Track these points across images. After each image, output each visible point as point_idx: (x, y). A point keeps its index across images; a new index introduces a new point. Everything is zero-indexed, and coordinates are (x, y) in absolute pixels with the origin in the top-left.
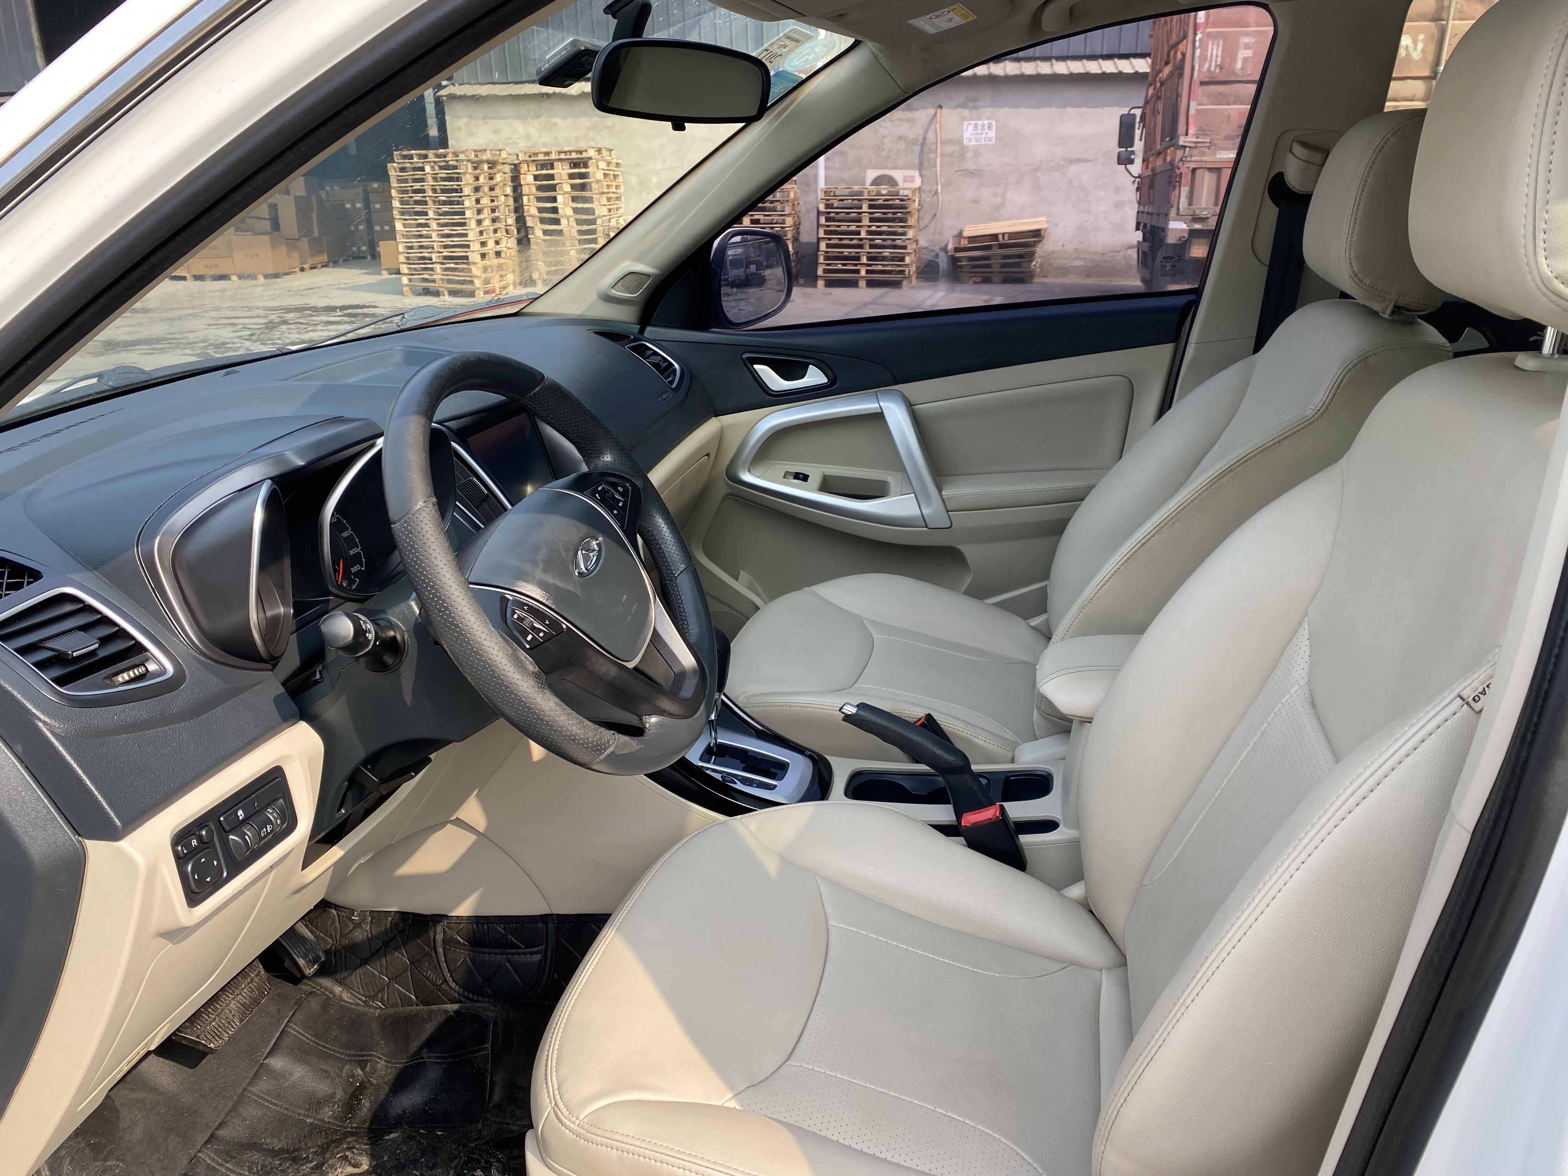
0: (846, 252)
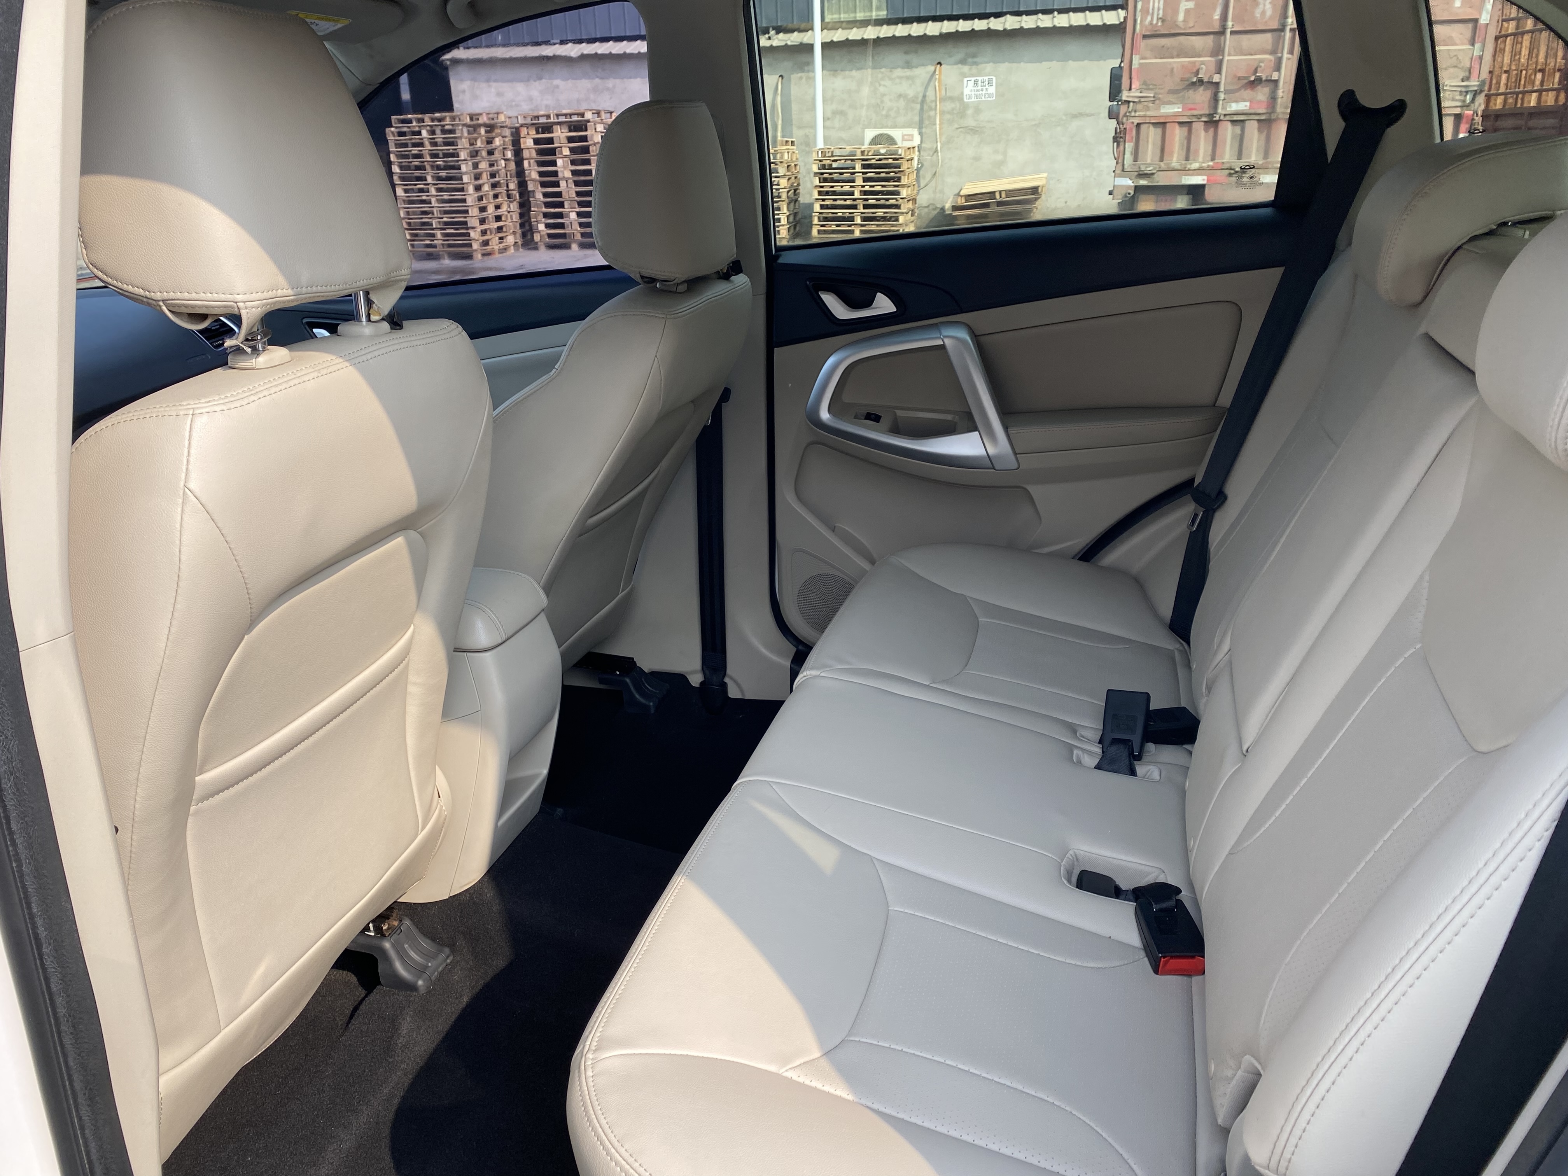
0: (840, 212)
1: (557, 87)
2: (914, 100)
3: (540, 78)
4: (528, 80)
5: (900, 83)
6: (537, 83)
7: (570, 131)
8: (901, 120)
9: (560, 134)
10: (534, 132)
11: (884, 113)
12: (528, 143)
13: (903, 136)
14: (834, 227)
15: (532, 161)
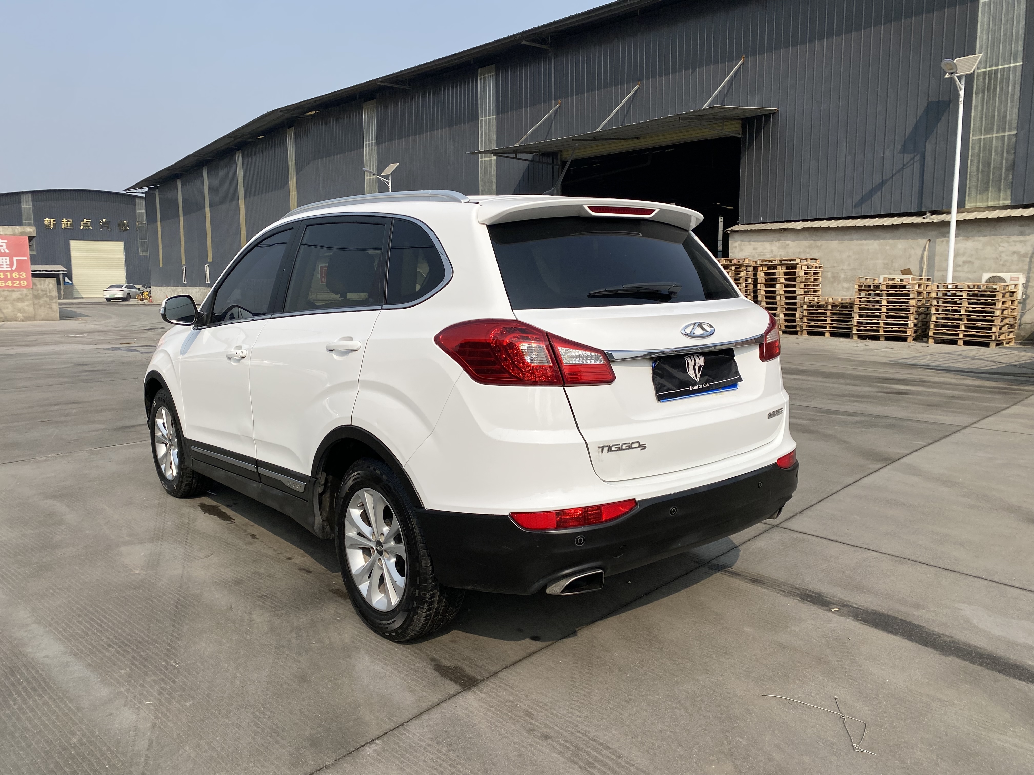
0: (950, 322)
1: (788, 245)
2: (1025, 255)
3: (779, 240)
4: (772, 241)
5: (1015, 245)
6: (777, 243)
7: (787, 269)
8: (1014, 267)
9: (780, 271)
10: (766, 269)
11: (1001, 263)
12: (761, 275)
13: (1011, 278)
14: (944, 331)
15: (762, 285)
